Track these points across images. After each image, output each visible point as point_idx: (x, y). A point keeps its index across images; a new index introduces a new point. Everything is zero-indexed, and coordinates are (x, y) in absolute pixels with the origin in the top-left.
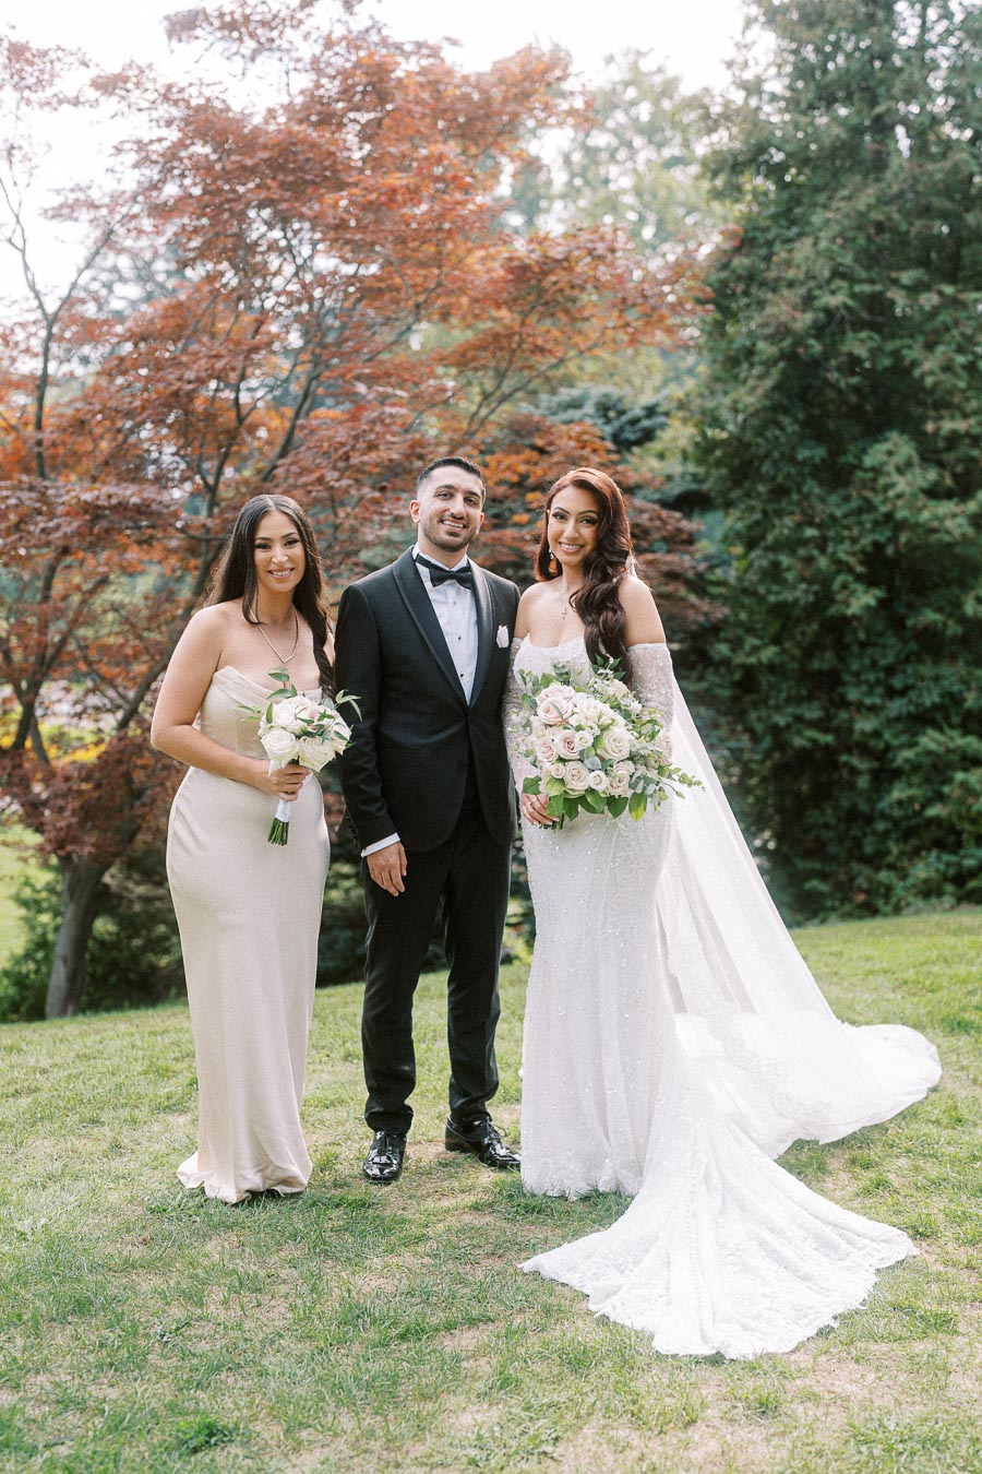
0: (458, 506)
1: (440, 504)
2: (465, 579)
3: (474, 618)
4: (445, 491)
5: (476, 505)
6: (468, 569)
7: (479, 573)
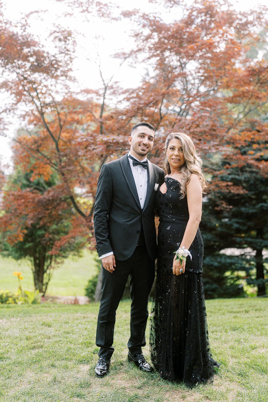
0: (146, 141)
1: (139, 139)
2: (145, 166)
3: (147, 180)
4: (142, 135)
5: (152, 140)
6: (147, 162)
7: (150, 164)
